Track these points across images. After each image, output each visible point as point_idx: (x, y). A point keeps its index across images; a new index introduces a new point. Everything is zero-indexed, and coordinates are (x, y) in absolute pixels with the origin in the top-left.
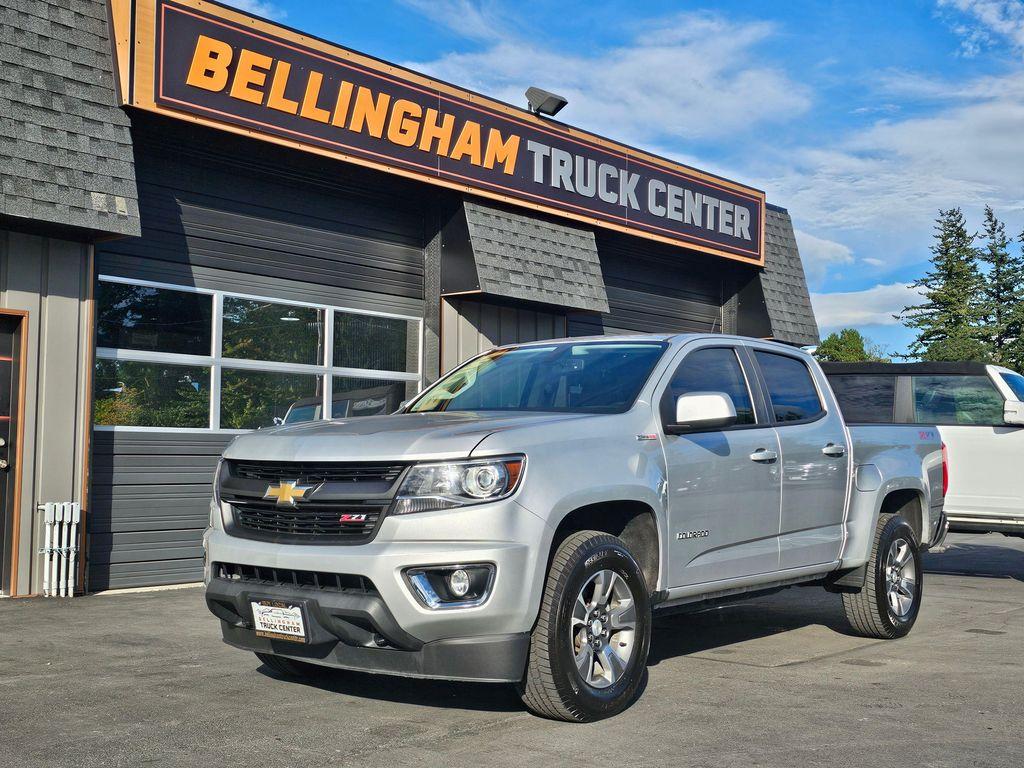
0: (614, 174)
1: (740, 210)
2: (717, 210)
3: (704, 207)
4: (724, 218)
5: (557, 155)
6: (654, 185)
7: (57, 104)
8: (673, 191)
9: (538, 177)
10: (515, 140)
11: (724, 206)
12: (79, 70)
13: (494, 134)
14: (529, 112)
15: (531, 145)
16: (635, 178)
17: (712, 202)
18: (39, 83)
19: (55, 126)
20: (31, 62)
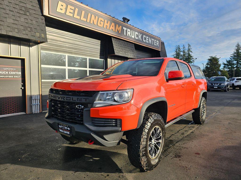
0: (138, 34)
1: (157, 41)
2: (154, 41)
3: (152, 41)
4: (155, 43)
5: (128, 30)
6: (144, 36)
7: (28, 14)
8: (147, 37)
9: (125, 34)
10: (121, 27)
11: (155, 40)
12: (33, 7)
13: (117, 25)
14: (123, 22)
15: (124, 28)
16: (141, 35)
17: (153, 40)
18: (23, 9)
19: (27, 18)
20: (22, 4)
